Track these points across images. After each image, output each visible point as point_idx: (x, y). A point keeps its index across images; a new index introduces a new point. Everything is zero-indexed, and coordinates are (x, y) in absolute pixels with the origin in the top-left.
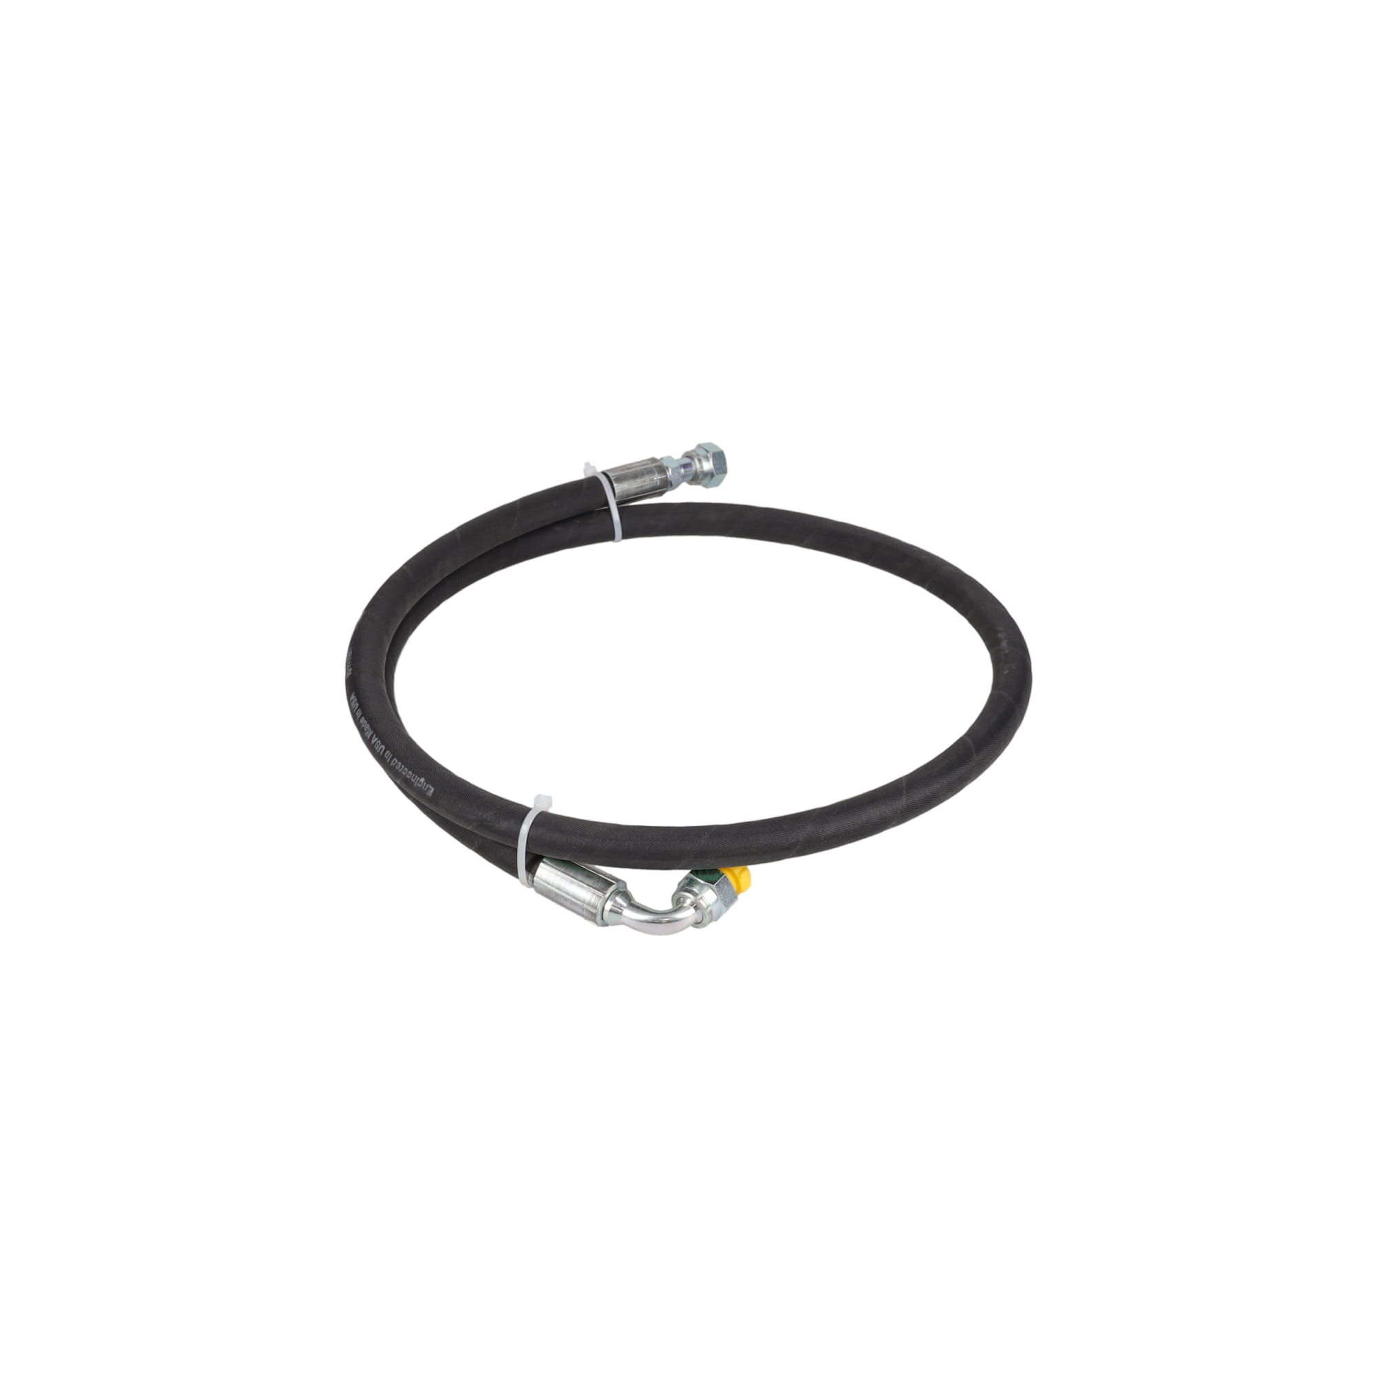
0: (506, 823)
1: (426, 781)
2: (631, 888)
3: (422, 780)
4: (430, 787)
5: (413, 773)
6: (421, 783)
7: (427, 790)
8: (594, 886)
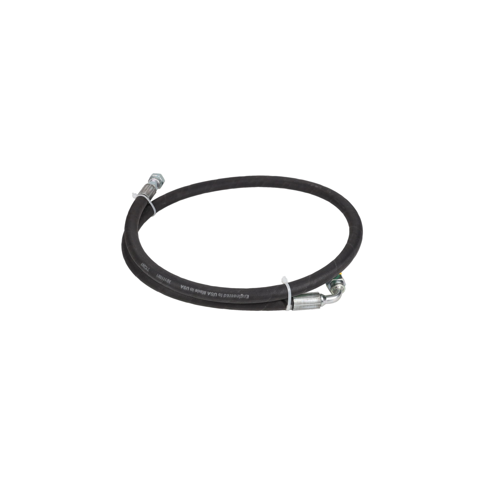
0: (282, 292)
1: (243, 294)
2: (320, 293)
3: (242, 295)
4: (247, 295)
5: (236, 295)
6: (242, 296)
7: (246, 297)
8: (315, 297)
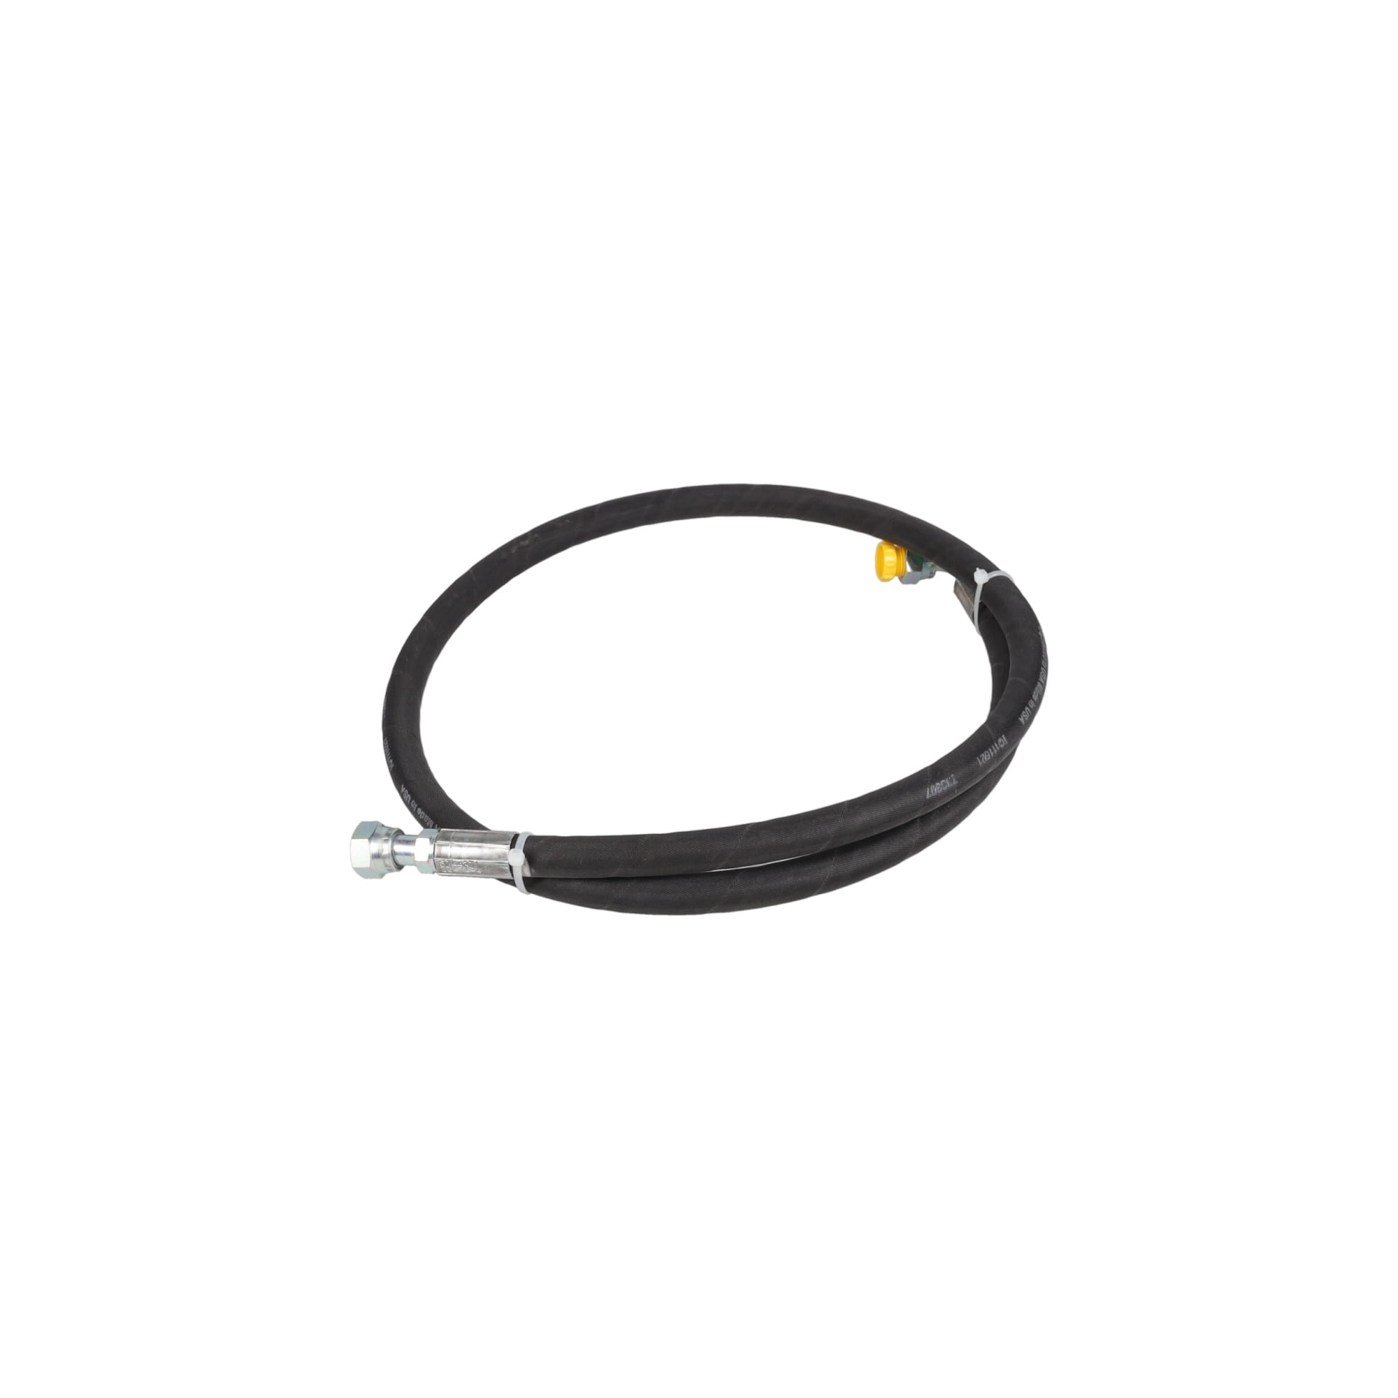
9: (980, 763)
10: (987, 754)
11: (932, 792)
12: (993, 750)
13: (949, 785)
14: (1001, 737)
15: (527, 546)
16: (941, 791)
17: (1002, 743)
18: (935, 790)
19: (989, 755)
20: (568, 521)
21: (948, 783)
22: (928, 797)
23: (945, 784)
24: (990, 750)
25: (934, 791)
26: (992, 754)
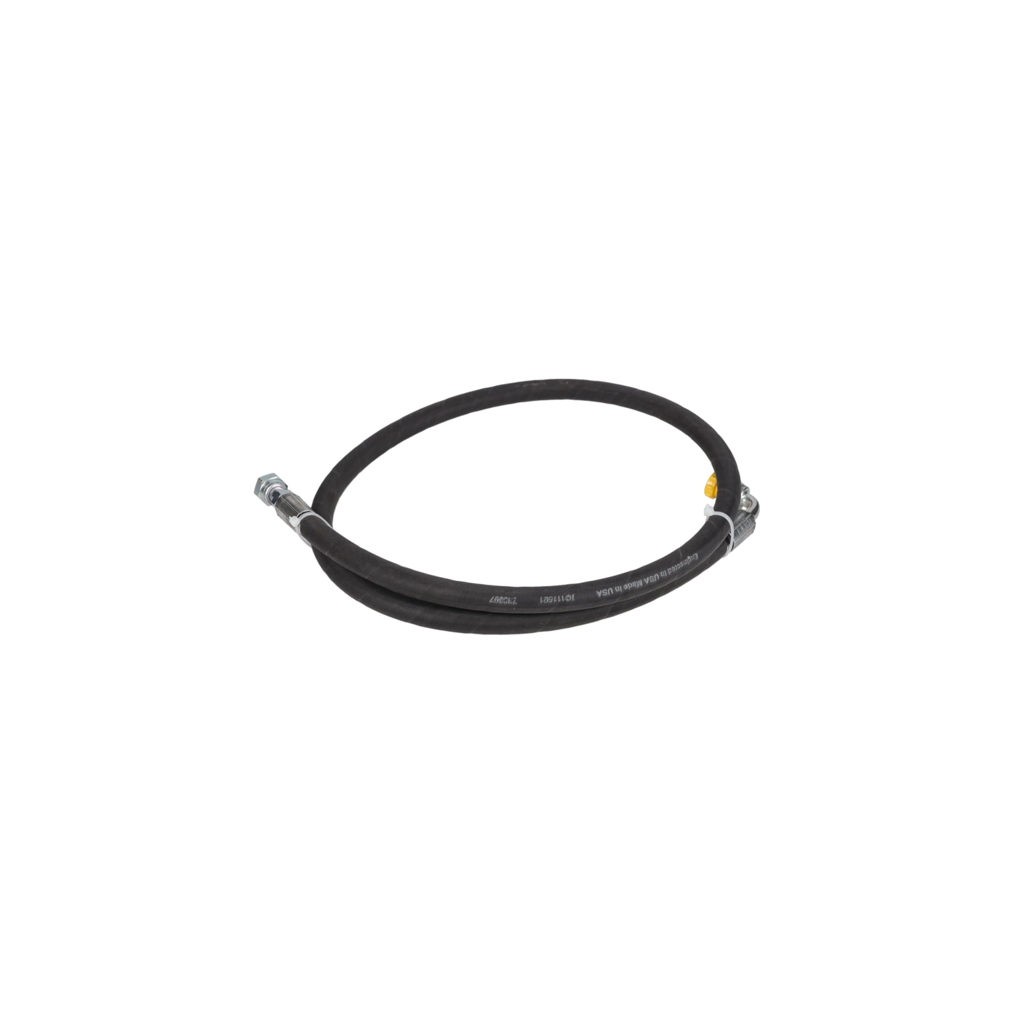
9: (541, 601)
10: (551, 598)
11: (495, 600)
12: (557, 599)
13: (509, 602)
14: (571, 594)
15: (533, 387)
16: (502, 603)
17: (569, 598)
18: (498, 600)
19: (552, 600)
20: (567, 383)
21: (509, 601)
22: (490, 601)
23: (506, 600)
24: (555, 598)
25: (496, 601)
26: (555, 601)
